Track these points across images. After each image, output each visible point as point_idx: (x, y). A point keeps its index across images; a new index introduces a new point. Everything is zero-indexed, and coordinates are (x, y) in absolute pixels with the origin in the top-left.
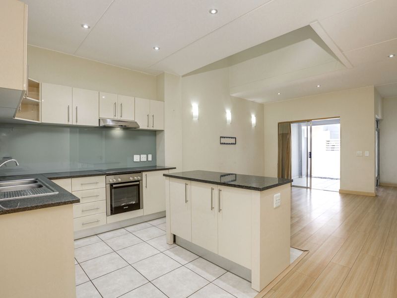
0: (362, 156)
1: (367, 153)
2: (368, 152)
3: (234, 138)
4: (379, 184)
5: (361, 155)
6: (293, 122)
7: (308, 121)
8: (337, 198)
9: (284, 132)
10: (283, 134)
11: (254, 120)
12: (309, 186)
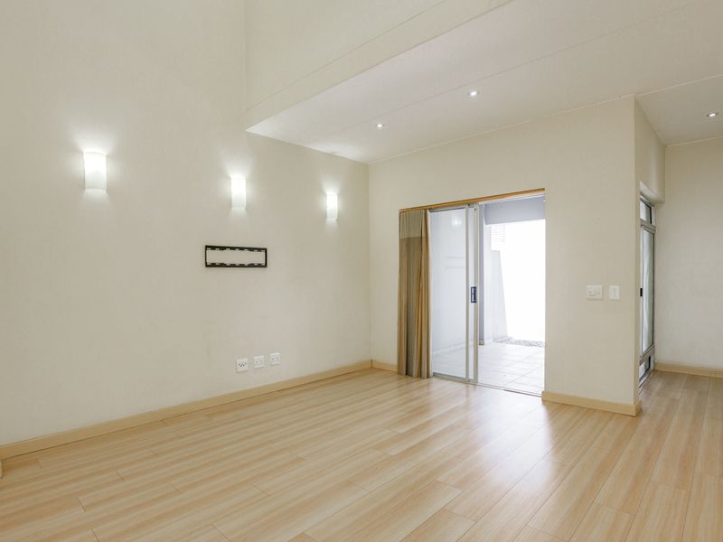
0: (602, 300)
1: (615, 292)
2: (617, 287)
3: (259, 250)
4: (652, 368)
5: (600, 296)
6: (433, 208)
7: (469, 203)
8: (538, 412)
9: (412, 236)
10: (409, 239)
11: (332, 201)
12: (471, 377)
